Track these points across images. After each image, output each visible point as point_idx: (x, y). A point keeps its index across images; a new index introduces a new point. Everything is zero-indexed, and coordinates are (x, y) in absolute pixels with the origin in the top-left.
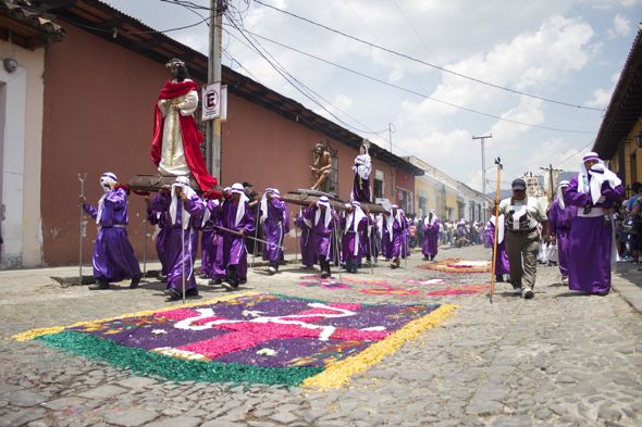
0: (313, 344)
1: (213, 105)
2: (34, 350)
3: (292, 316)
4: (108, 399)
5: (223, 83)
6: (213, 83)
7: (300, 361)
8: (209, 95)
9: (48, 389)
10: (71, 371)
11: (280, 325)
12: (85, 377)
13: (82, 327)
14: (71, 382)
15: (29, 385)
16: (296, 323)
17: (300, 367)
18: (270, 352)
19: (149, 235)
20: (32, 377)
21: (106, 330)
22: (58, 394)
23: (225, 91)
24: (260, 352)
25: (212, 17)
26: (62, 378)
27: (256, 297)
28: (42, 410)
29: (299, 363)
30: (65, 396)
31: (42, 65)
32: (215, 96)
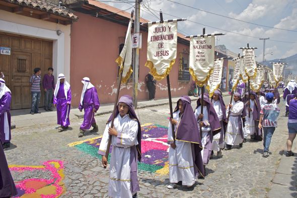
0: (164, 153)
1: (136, 42)
2: (75, 151)
3: (160, 138)
4: (99, 172)
5: (140, 33)
6: (136, 33)
7: (157, 162)
8: (134, 38)
9: (82, 167)
10: (88, 161)
11: (155, 143)
12: (92, 163)
13: (88, 142)
14: (88, 165)
15: (76, 165)
16: (161, 142)
17: (157, 165)
18: (149, 156)
19: (109, 94)
20: (77, 162)
21: (96, 144)
22: (85, 169)
23: (141, 36)
24: (146, 156)
25: (136, 5)
26: (85, 163)
27: (149, 127)
28: (81, 175)
29: (157, 163)
30: (87, 170)
31: (70, 31)
32: (137, 39)
